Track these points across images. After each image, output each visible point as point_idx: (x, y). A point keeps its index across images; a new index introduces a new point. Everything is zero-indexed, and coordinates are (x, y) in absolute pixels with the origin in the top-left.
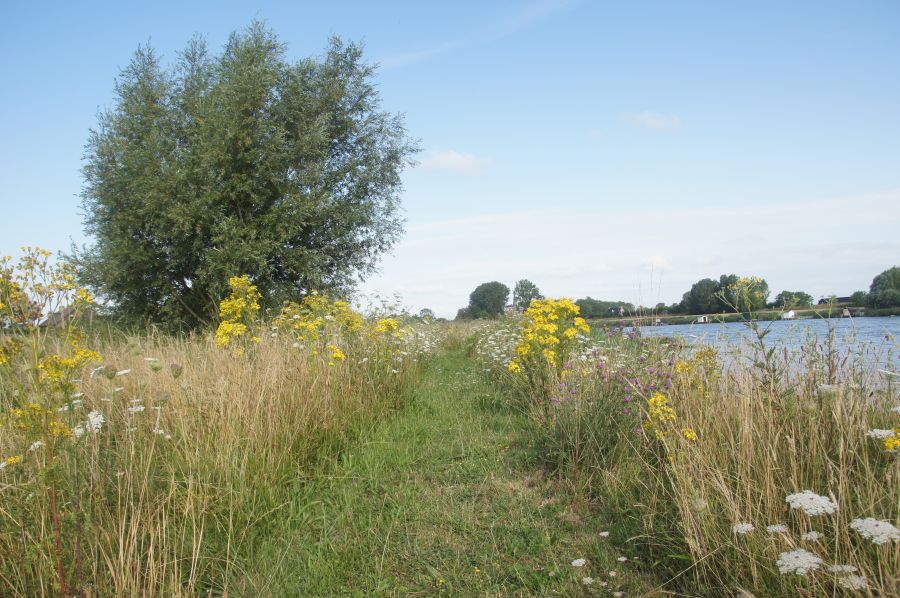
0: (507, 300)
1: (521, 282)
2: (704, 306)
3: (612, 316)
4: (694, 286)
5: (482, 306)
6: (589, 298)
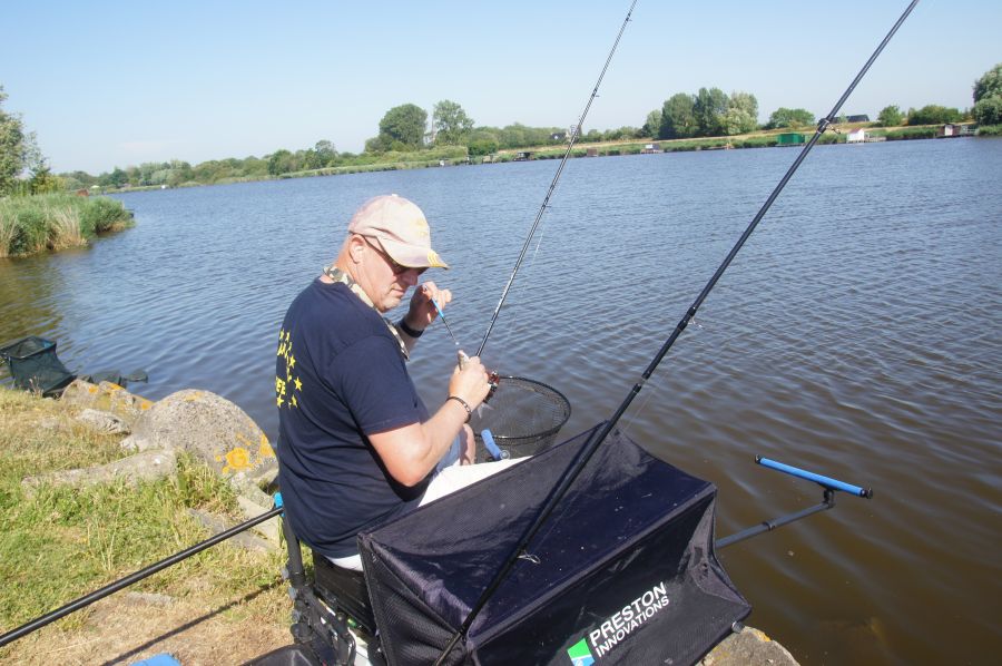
0: (425, 126)
1: (441, 104)
2: (680, 129)
3: (557, 143)
4: (667, 104)
5: (396, 135)
6: (517, 124)
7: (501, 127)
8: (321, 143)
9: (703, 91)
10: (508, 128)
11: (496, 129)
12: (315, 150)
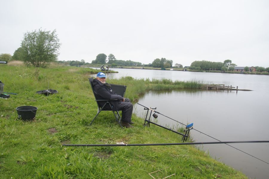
0: (106, 59)
4: (155, 60)
7: (126, 61)
8: (82, 60)
9: (162, 58)
10: (127, 61)
11: (124, 61)
12: (81, 61)
